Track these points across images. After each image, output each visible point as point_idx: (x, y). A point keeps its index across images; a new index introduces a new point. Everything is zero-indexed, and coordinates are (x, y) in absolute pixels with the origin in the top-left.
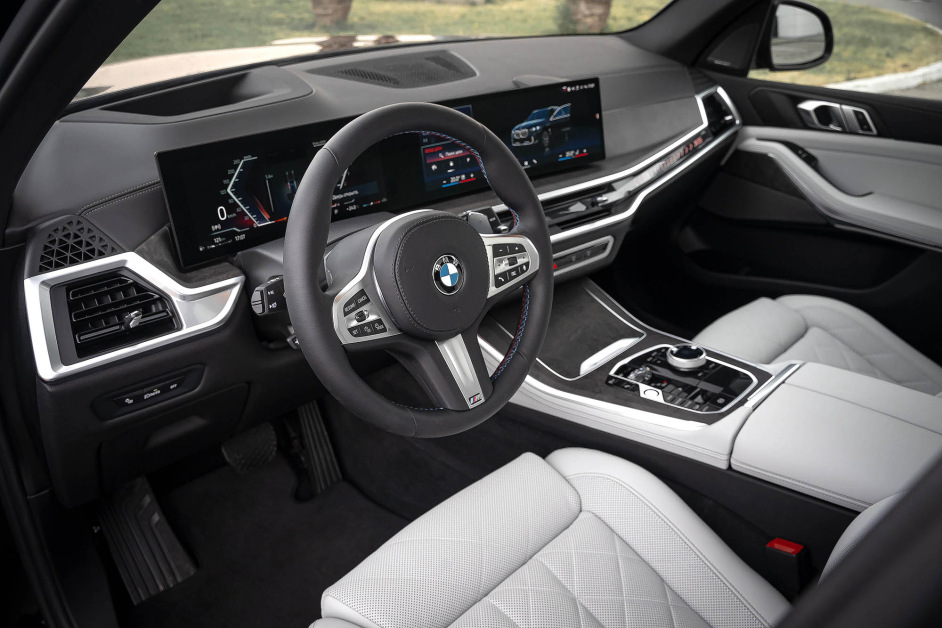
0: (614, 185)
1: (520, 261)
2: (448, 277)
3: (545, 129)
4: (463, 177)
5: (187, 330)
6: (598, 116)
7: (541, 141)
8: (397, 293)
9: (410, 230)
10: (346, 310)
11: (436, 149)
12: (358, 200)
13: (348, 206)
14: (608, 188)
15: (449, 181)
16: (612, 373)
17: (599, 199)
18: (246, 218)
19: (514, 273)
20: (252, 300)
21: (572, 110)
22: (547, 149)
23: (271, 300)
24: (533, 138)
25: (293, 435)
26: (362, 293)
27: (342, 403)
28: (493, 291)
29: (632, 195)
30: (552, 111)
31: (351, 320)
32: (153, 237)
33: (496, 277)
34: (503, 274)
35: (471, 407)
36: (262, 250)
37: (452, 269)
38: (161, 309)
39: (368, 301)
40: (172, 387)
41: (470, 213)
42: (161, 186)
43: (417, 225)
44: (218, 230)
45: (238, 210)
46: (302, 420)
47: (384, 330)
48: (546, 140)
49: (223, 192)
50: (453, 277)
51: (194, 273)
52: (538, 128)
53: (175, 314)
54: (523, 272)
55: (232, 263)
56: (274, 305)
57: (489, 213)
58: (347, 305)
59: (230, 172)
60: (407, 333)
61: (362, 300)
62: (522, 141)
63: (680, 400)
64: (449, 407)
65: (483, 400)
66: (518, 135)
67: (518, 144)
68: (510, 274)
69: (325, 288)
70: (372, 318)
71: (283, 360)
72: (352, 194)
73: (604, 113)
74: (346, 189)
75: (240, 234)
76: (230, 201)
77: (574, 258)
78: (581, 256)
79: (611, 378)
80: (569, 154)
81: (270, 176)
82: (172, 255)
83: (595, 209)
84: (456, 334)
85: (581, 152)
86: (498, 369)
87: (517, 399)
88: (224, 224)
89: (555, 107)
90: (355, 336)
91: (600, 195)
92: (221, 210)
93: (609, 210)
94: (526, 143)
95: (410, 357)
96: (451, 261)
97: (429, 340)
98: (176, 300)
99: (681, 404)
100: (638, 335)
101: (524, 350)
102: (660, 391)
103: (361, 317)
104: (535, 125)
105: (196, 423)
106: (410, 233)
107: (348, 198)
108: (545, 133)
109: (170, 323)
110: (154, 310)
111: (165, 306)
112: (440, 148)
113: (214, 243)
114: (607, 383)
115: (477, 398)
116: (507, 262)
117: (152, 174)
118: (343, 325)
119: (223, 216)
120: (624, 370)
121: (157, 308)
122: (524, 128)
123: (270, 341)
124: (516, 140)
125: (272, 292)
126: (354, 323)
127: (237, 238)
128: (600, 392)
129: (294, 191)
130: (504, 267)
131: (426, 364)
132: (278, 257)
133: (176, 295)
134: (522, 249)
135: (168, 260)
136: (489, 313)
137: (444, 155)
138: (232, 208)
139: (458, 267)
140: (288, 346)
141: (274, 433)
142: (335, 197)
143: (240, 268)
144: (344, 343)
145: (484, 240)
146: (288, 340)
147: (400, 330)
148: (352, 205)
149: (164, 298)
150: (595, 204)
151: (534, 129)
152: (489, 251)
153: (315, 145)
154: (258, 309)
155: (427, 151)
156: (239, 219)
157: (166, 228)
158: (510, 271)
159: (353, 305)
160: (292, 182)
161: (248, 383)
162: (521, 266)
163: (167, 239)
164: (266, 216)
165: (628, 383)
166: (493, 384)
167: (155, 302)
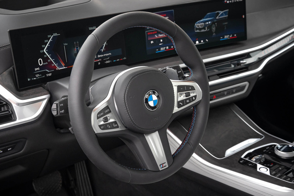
0: (251, 54)
1: (192, 95)
2: (152, 102)
3: (213, 23)
4: (167, 48)
5: (18, 121)
6: (244, 16)
7: (211, 30)
8: (125, 108)
9: (134, 76)
10: (99, 116)
11: (154, 33)
12: (111, 58)
13: (105, 61)
14: (248, 55)
15: (159, 50)
16: (243, 156)
17: (241, 62)
18: (53, 65)
19: (188, 101)
20: (52, 108)
21: (229, 13)
22: (214, 34)
23: (61, 108)
24: (206, 28)
25: (71, 178)
26: (107, 107)
27: (93, 163)
28: (176, 109)
29: (261, 60)
30: (218, 13)
31: (100, 121)
32: (4, 73)
33: (178, 102)
34: (182, 101)
35: (160, 169)
36: (60, 82)
37: (155, 97)
38: (6, 109)
39: (110, 112)
40: (9, 149)
41: (167, 68)
42: (11, 47)
43: (137, 75)
44: (38, 70)
45: (49, 61)
46: (76, 171)
47: (118, 127)
48: (214, 29)
49: (41, 51)
50: (154, 101)
51: (24, 92)
52: (210, 22)
53: (13, 112)
54: (193, 100)
55: (44, 88)
56: (63, 111)
57: (177, 68)
58: (99, 113)
59: (46, 41)
60: (130, 129)
61: (107, 111)
62: (200, 29)
63: (279, 174)
64: (149, 169)
65: (167, 166)
66: (198, 26)
67: (198, 31)
68: (186, 101)
69: (89, 104)
70: (112, 120)
71: (66, 139)
72: (108, 54)
73: (247, 15)
74: (105, 52)
75: (49, 73)
76: (45, 56)
77: (226, 93)
78: (230, 92)
79: (242, 159)
80: (226, 37)
81: (66, 44)
82: (14, 82)
83: (239, 67)
84: (155, 131)
85: (233, 36)
86: (177, 150)
87: (187, 166)
88: (41, 68)
89: (219, 12)
90: (102, 129)
91: (243, 60)
92: (40, 60)
93: (247, 68)
94: (203, 31)
95: (130, 141)
96: (154, 93)
97: (141, 134)
98: (14, 106)
99: (280, 177)
100: (261, 137)
101: (192, 142)
102: (268, 169)
103: (106, 120)
104: (208, 21)
105: (20, 169)
106: (134, 78)
107: (106, 57)
108: (214, 25)
109: (10, 117)
110: (3, 110)
111: (8, 108)
112: (156, 32)
113: (36, 77)
114: (239, 162)
115: (164, 165)
116: (185, 95)
117: (6, 40)
118: (96, 123)
119: (41, 64)
120: (250, 156)
121: (4, 109)
122: (201, 22)
123: (61, 128)
124: (197, 29)
125: (62, 105)
126: (102, 123)
127: (48, 75)
128: (235, 167)
129: (78, 51)
130: (183, 97)
131: (138, 145)
132: (66, 86)
133: (14, 103)
134: (193, 88)
135: (12, 85)
136: (174, 121)
137: (158, 36)
138: (46, 59)
139: (158, 97)
140: (69, 132)
141: (61, 177)
142: (99, 56)
143: (48, 91)
144: (96, 132)
145: (173, 83)
146: (70, 129)
147: (126, 127)
148: (108, 60)
149: (8, 104)
150: (239, 64)
151: (207, 23)
152: (175, 89)
153: (90, 29)
154: (54, 113)
155: (148, 34)
156: (49, 65)
157: (11, 68)
158: (186, 100)
159: (102, 114)
160: (77, 48)
161: (48, 150)
162: (192, 97)
163: (12, 74)
164: (63, 65)
165: (251, 163)
166: (173, 158)
167: (3, 106)
